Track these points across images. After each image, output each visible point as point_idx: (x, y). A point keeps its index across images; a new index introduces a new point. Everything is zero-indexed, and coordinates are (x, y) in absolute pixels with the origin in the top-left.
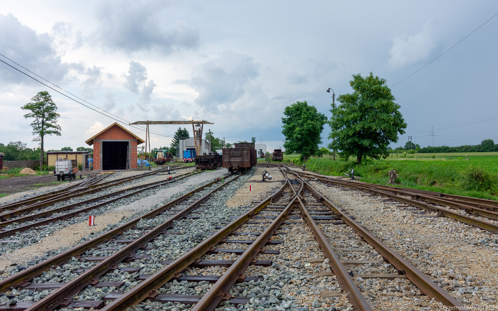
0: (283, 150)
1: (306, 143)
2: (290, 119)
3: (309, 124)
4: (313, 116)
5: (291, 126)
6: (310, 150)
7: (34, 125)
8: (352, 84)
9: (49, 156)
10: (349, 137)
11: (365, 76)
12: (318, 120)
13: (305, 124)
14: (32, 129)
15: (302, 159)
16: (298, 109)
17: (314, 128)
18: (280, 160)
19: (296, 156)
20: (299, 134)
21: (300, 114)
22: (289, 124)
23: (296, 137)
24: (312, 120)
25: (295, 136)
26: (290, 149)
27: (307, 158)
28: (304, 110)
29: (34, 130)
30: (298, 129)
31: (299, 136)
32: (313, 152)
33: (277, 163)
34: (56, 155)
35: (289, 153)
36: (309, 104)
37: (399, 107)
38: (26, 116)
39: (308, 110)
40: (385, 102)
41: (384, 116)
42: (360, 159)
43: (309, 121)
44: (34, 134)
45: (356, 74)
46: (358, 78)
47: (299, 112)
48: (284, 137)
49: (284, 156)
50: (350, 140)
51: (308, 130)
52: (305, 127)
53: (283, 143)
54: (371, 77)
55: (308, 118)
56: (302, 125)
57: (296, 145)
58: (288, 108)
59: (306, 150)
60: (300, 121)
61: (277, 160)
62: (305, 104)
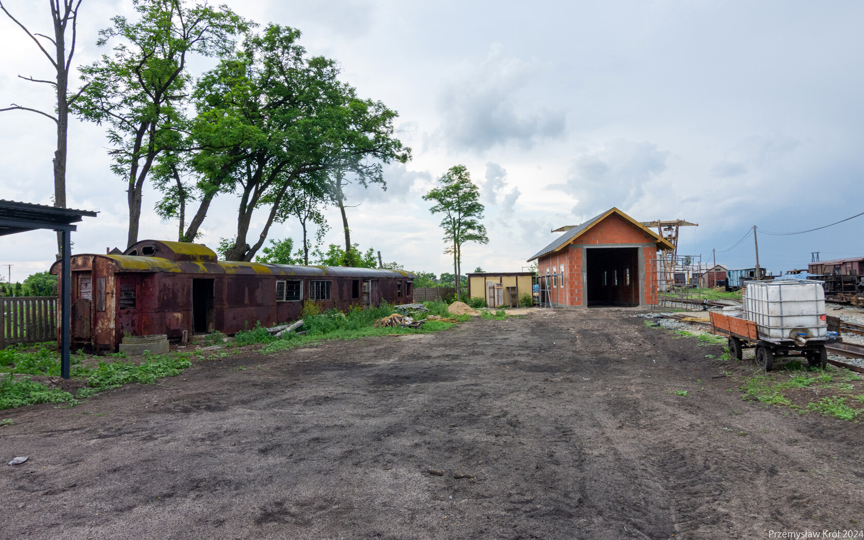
7: (446, 226)
9: (472, 279)
14: (444, 231)
29: (446, 233)
34: (484, 278)
38: (433, 210)
44: (446, 242)
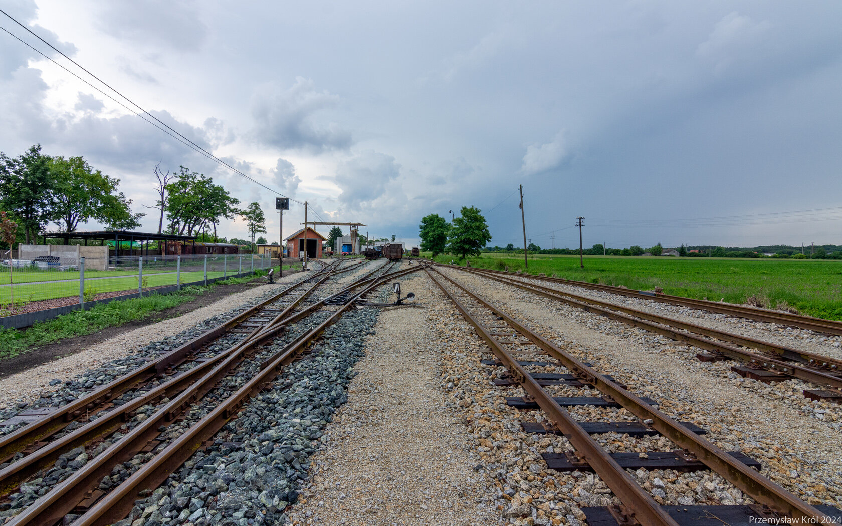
0: (420, 248)
1: (437, 245)
2: (425, 226)
3: (439, 231)
4: (442, 225)
5: (426, 231)
6: (439, 249)
7: (249, 226)
8: (461, 211)
9: (259, 247)
10: (457, 243)
11: (469, 207)
12: (444, 227)
13: (436, 231)
14: (247, 228)
15: (433, 256)
16: (431, 220)
17: (442, 233)
18: (417, 256)
19: (429, 254)
21: (433, 224)
22: (424, 230)
23: (429, 240)
24: (441, 228)
26: (425, 248)
27: (437, 255)
28: (436, 221)
30: (431, 234)
31: (431, 239)
32: (442, 251)
33: (415, 258)
34: (264, 247)
35: (424, 251)
36: (439, 216)
37: (488, 227)
39: (438, 220)
40: (478, 224)
41: (477, 232)
42: (464, 256)
43: (439, 229)
44: (248, 232)
45: (464, 207)
46: (464, 209)
47: (432, 222)
48: (421, 239)
49: (421, 253)
50: (458, 245)
51: (438, 235)
52: (436, 233)
53: (420, 244)
54: (472, 208)
55: (438, 227)
56: (434, 231)
57: (429, 245)
58: (424, 218)
59: (436, 249)
60: (433, 227)
61: (415, 256)
62: (437, 216)
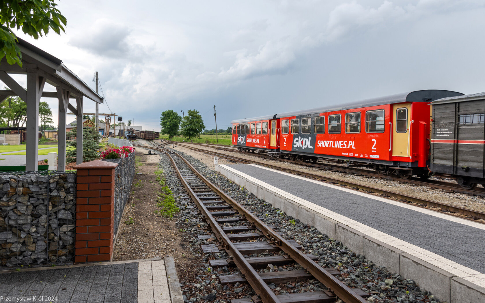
0: (160, 132)
1: (172, 130)
2: (164, 118)
3: (173, 121)
4: (176, 117)
6: (174, 133)
8: (188, 112)
10: (186, 130)
12: (178, 119)
13: (172, 121)
15: (170, 137)
17: (176, 123)
18: (158, 137)
19: (167, 136)
20: (169, 126)
22: (164, 120)
24: (175, 119)
25: (167, 126)
26: (164, 132)
27: (172, 137)
28: (172, 114)
30: (168, 123)
35: (163, 134)
36: (174, 111)
42: (190, 138)
45: (190, 110)
47: (169, 115)
48: (161, 127)
49: (161, 135)
51: (173, 124)
52: (172, 122)
53: (161, 129)
54: (194, 111)
55: (173, 118)
56: (170, 121)
57: (167, 131)
58: (163, 113)
59: (172, 133)
60: (169, 119)
62: (172, 112)
